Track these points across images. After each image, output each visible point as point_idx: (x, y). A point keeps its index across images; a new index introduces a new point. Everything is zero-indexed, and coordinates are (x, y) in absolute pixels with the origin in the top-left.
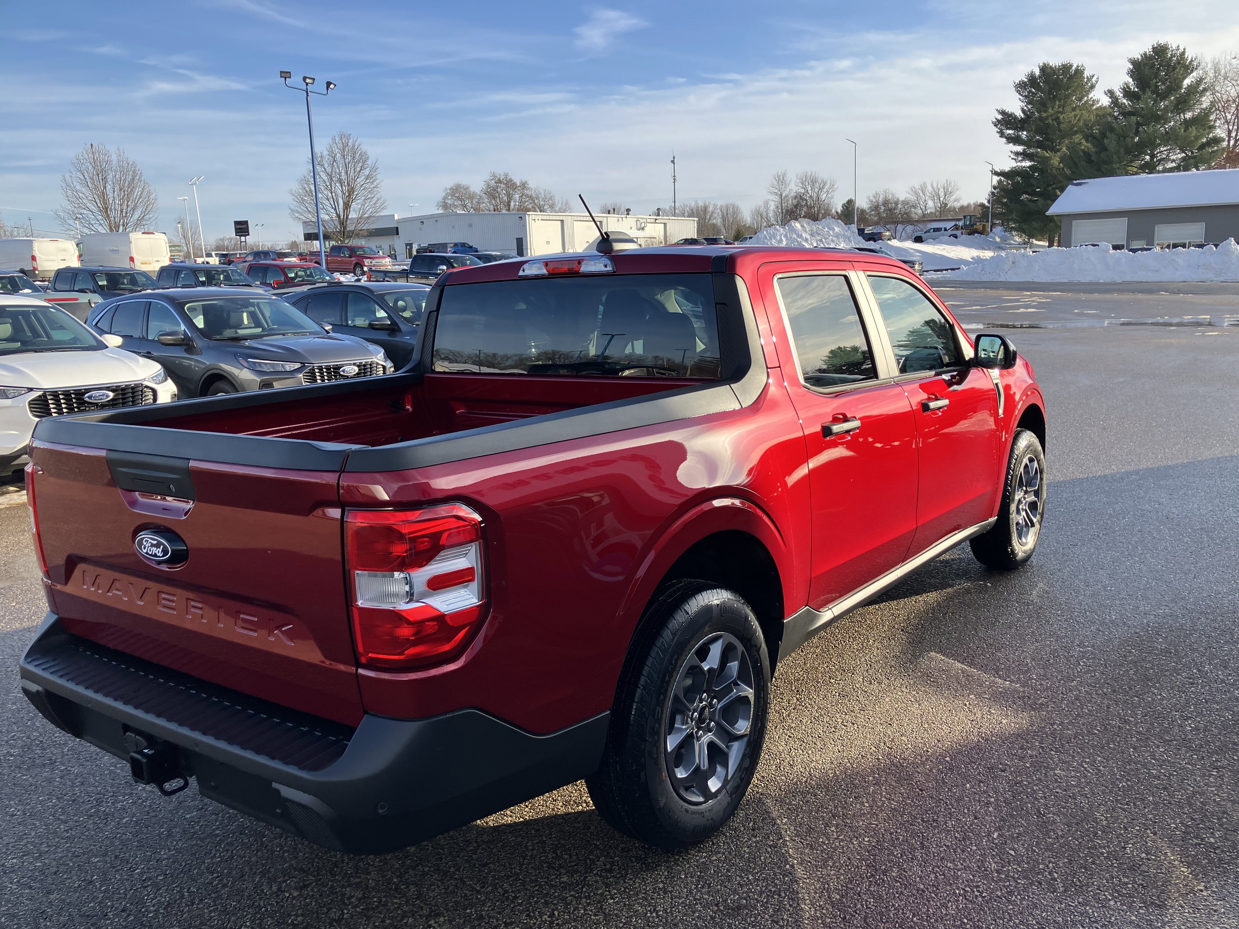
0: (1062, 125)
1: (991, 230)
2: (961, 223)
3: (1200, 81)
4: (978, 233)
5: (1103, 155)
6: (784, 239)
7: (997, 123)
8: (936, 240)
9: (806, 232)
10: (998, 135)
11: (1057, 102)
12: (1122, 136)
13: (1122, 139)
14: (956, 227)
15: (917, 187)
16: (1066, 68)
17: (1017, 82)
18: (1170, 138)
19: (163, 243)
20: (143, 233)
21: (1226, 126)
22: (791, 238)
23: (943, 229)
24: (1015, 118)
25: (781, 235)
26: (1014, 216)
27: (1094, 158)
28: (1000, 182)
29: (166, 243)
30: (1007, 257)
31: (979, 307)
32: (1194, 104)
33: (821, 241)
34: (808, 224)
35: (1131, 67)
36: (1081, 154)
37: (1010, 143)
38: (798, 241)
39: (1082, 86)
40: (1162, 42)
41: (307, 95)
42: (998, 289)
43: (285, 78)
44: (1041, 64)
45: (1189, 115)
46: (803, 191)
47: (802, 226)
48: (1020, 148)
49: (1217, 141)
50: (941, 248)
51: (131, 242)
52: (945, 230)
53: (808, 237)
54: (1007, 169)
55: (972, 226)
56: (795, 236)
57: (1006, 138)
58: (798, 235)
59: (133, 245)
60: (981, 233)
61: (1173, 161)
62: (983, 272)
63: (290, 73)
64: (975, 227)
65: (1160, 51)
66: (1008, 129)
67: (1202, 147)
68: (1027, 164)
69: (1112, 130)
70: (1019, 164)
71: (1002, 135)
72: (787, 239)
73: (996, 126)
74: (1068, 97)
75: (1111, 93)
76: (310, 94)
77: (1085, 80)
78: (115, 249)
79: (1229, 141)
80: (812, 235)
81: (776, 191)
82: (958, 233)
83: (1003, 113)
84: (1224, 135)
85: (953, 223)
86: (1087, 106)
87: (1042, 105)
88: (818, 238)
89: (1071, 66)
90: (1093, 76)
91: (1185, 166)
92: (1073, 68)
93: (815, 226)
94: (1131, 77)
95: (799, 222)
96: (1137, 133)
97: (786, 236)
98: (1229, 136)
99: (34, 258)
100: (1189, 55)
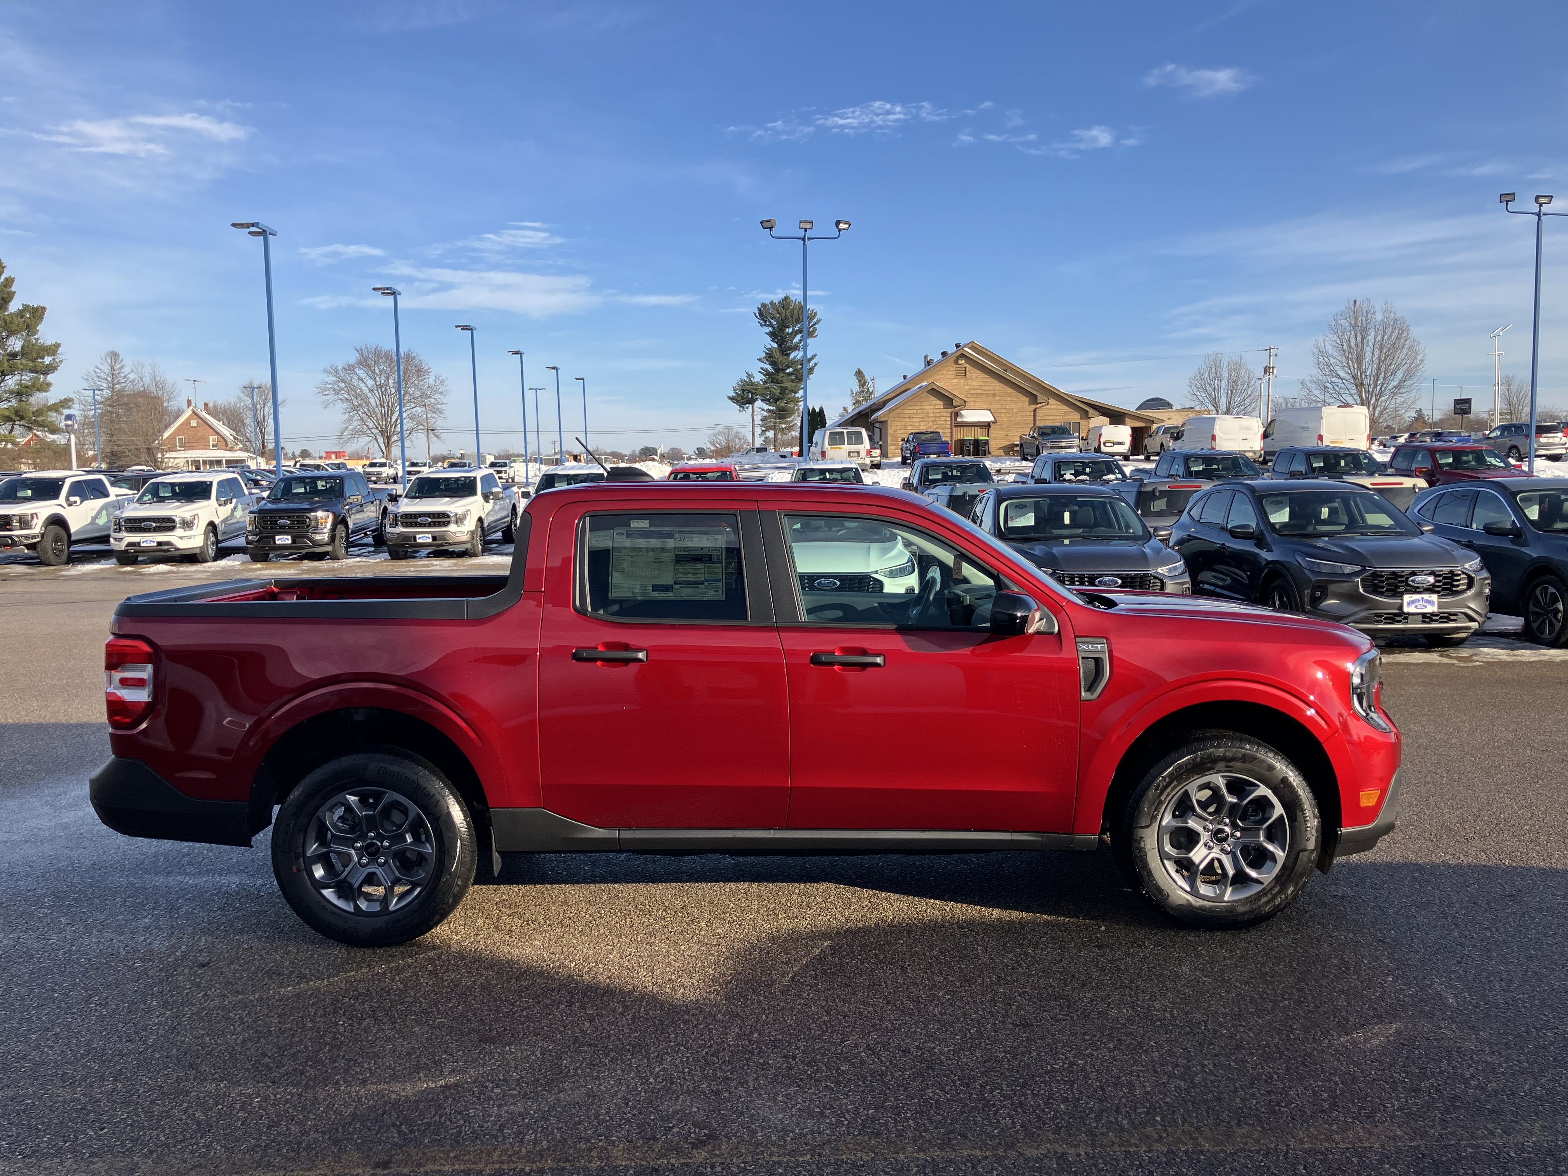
19: (1362, 417)
20: (1339, 407)
29: (1366, 417)
41: (1539, 219)
43: (1507, 202)
51: (1322, 418)
59: (1324, 421)
63: (1514, 194)
76: (1543, 218)
78: (1305, 425)
99: (1214, 438)
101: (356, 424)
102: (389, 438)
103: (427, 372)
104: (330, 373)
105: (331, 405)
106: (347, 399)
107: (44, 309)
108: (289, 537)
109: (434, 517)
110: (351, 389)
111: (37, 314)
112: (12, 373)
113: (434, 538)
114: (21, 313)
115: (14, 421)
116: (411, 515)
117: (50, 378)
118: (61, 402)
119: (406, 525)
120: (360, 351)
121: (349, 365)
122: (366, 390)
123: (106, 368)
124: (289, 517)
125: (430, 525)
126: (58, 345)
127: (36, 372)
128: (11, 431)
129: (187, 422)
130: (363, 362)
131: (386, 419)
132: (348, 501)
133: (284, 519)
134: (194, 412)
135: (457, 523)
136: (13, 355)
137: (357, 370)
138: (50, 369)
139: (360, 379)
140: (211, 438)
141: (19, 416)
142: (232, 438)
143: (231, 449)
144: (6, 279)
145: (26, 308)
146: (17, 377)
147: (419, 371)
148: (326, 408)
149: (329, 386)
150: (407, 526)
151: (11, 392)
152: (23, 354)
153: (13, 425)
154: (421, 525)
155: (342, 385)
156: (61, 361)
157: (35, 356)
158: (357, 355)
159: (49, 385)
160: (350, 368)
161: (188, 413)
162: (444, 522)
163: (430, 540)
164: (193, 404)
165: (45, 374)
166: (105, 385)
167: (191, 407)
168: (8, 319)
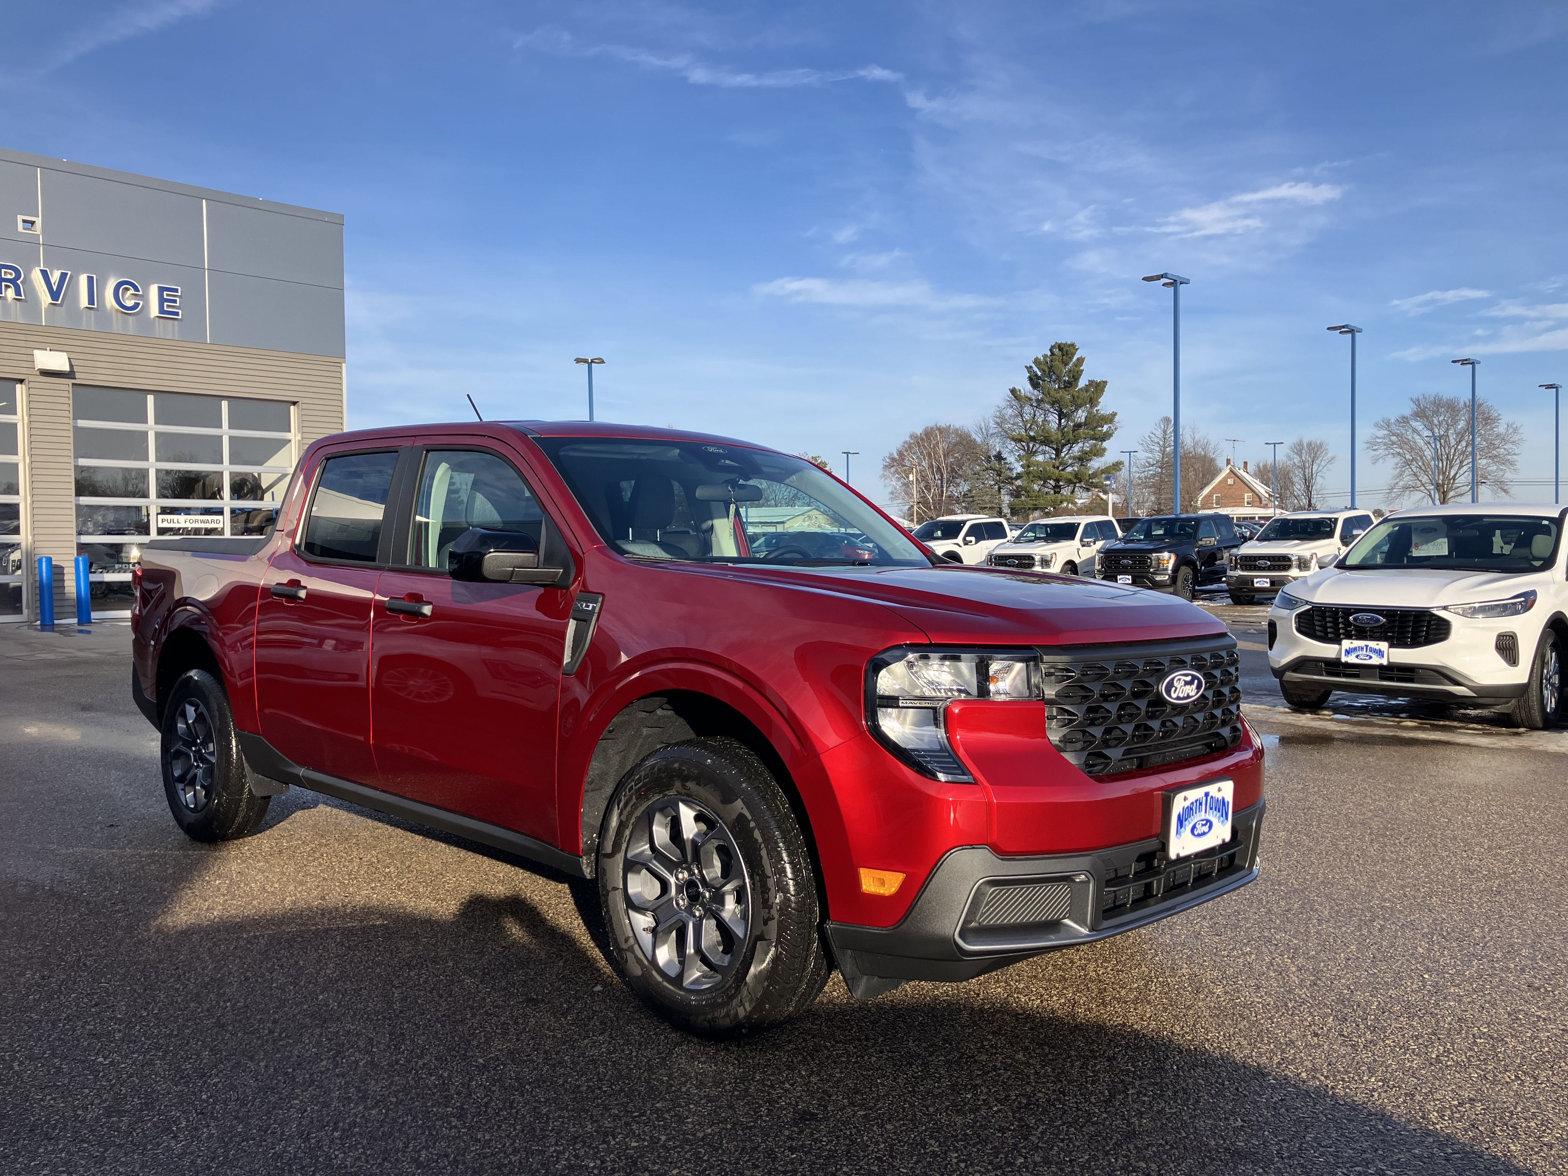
101: (1407, 479)
102: (1445, 493)
103: (1497, 419)
104: (1381, 427)
105: (1381, 461)
106: (1399, 454)
107: (1105, 383)
108: (1130, 577)
109: (1274, 561)
110: (1404, 442)
111: (1098, 387)
112: (1076, 442)
113: (1272, 583)
114: (1087, 388)
115: (1075, 483)
116: (1250, 557)
117: (1105, 444)
118: (1113, 465)
119: (1245, 568)
120: (1417, 402)
121: (1404, 417)
122: (1421, 443)
123: (1159, 433)
124: (1131, 557)
125: (1269, 569)
126: (1114, 414)
127: (1096, 439)
128: (1073, 492)
129: (1224, 480)
130: (1420, 414)
131: (1444, 474)
132: (1200, 543)
133: (1127, 559)
134: (1231, 471)
135: (1300, 567)
136: (1078, 426)
137: (1414, 424)
138: (1106, 436)
139: (1415, 431)
140: (1246, 495)
141: (1078, 478)
142: (1267, 495)
143: (1266, 506)
144: (1078, 359)
145: (1091, 383)
146: (1080, 445)
147: (1488, 418)
148: (1374, 463)
149: (1379, 441)
150: (1246, 570)
151: (1074, 458)
152: (1086, 424)
153: (1075, 487)
154: (1260, 569)
155: (1394, 438)
156: (1116, 429)
157: (1095, 425)
158: (1413, 406)
159: (1104, 450)
160: (1404, 420)
161: (1226, 472)
162: (1284, 566)
163: (1268, 585)
164: (1232, 463)
165: (1103, 440)
166: (1158, 449)
167: (1229, 466)
168: (1077, 394)
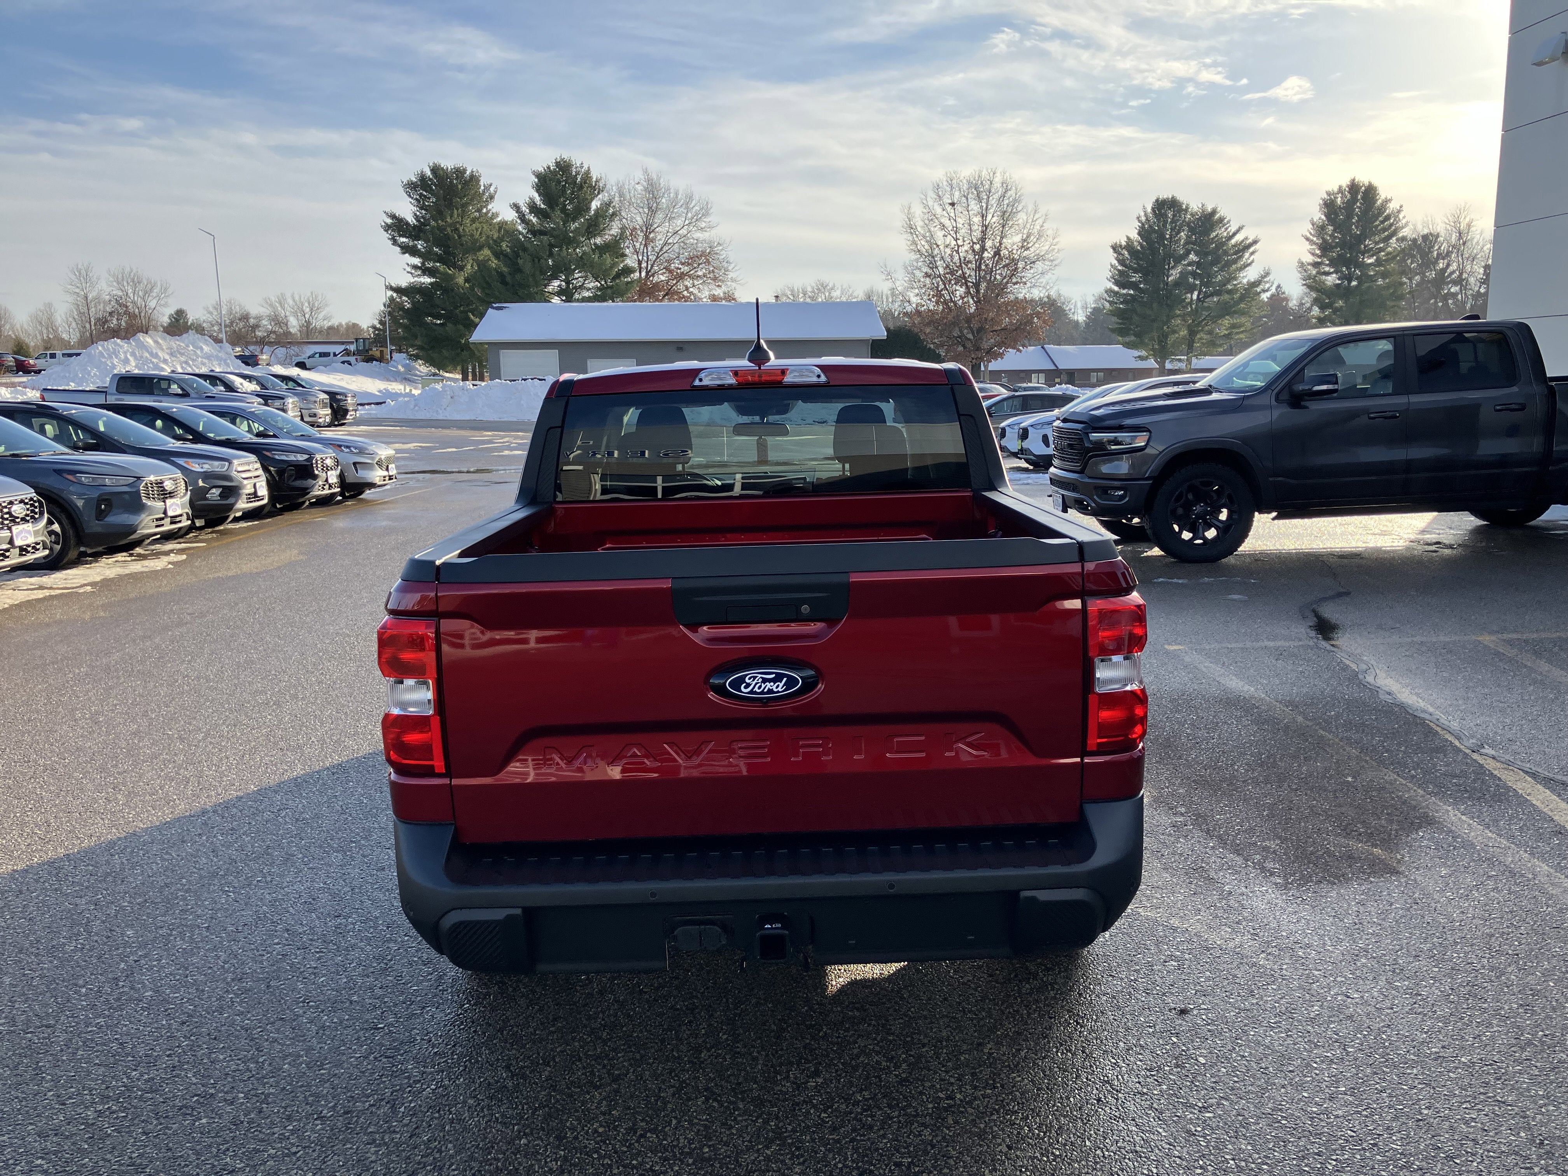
0: (463, 239)
1: (391, 357)
2: (352, 348)
3: (608, 204)
4: (377, 360)
5: (518, 277)
6: (131, 359)
7: (387, 228)
8: (328, 368)
9: (162, 350)
10: (390, 242)
11: (455, 211)
12: (536, 258)
13: (536, 260)
14: (347, 353)
15: (273, 299)
16: (459, 172)
17: (405, 182)
18: (583, 263)
21: (636, 256)
22: (142, 357)
23: (332, 355)
24: (407, 223)
25: (125, 353)
26: (418, 342)
27: (509, 279)
28: (392, 299)
30: (444, 391)
31: (454, 450)
32: (604, 228)
33: (186, 363)
34: (164, 339)
35: (536, 180)
36: (494, 273)
37: (404, 253)
38: (153, 363)
39: (481, 195)
40: (566, 156)
42: (449, 428)
44: (431, 164)
45: (599, 241)
46: (120, 293)
47: (156, 342)
48: (417, 261)
49: (628, 271)
50: (339, 378)
52: (335, 355)
53: (167, 357)
54: (404, 284)
55: (367, 351)
56: (146, 354)
57: (399, 246)
58: (151, 354)
60: (381, 360)
61: (588, 289)
62: (417, 408)
64: (370, 353)
65: (564, 167)
66: (400, 236)
67: (618, 276)
68: (427, 280)
69: (525, 250)
70: (416, 279)
71: (395, 242)
72: (136, 358)
73: (386, 231)
74: (465, 206)
75: (516, 207)
77: (482, 188)
79: (640, 273)
80: (171, 354)
81: (77, 290)
82: (352, 359)
83: (393, 216)
84: (635, 265)
85: (343, 347)
86: (488, 220)
87: (438, 212)
88: (183, 359)
89: (465, 170)
90: (491, 185)
91: (602, 296)
92: (468, 173)
93: (175, 343)
94: (537, 191)
95: (152, 338)
96: (551, 255)
97: (133, 354)
98: (640, 268)
100: (594, 175)
